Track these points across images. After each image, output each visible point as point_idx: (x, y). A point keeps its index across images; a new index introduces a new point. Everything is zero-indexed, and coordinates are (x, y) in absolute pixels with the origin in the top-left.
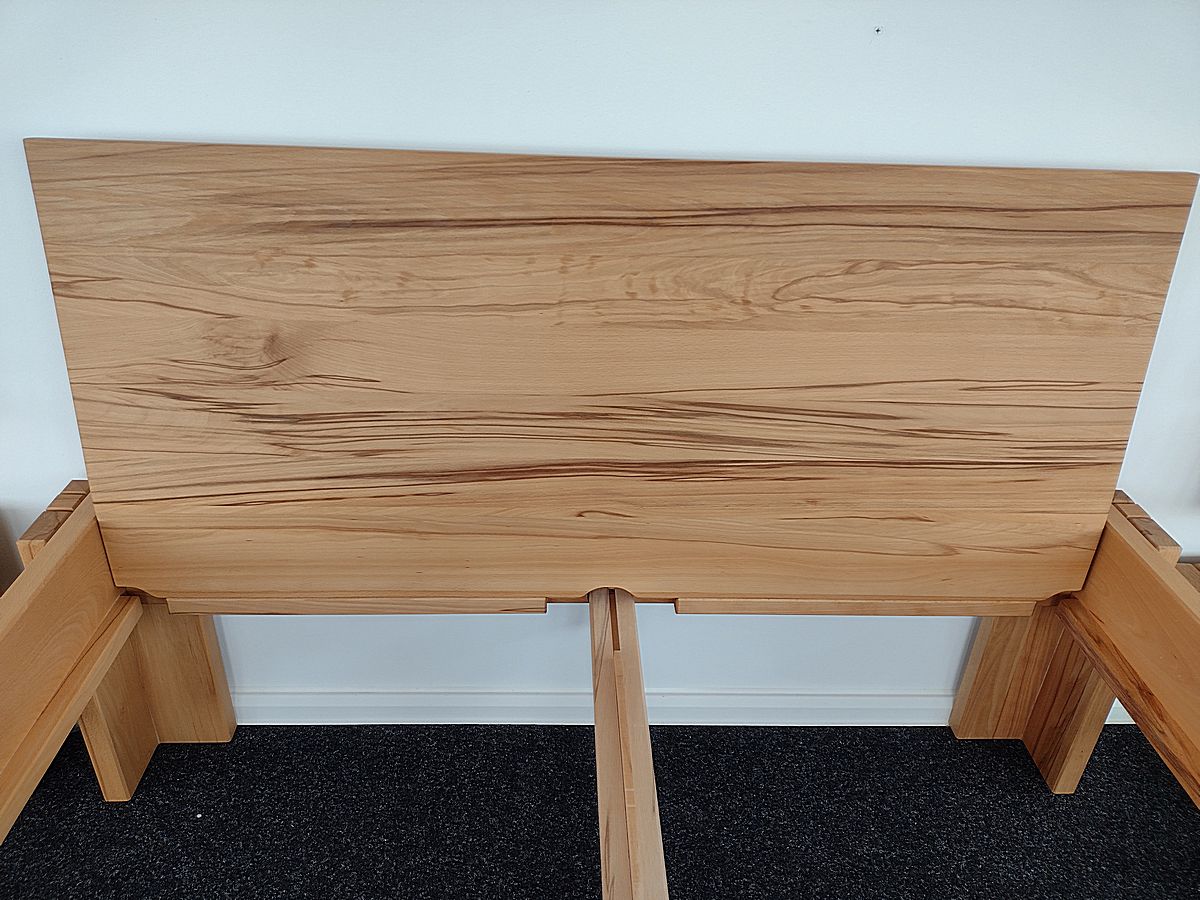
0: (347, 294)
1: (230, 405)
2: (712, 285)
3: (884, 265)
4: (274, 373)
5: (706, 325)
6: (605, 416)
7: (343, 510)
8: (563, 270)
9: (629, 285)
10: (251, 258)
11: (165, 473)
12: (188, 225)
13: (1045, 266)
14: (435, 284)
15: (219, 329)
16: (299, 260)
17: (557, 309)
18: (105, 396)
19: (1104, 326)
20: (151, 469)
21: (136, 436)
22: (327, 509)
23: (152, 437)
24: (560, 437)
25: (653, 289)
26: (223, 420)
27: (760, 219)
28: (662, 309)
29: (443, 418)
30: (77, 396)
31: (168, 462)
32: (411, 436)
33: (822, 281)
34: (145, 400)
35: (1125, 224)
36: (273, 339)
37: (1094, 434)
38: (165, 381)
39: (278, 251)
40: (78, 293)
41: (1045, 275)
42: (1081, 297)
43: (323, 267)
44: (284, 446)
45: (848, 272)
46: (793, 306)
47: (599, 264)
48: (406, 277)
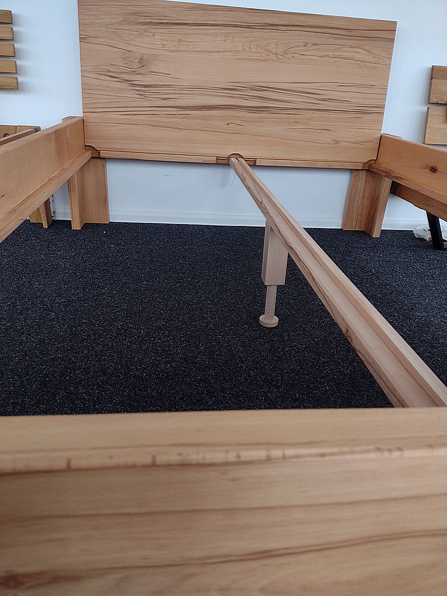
0: (163, 45)
1: (127, 81)
2: (267, 48)
3: (314, 44)
4: (141, 70)
5: (265, 60)
6: (236, 90)
7: (157, 119)
8: (225, 41)
9: (244, 46)
10: (137, 33)
11: (106, 103)
12: (121, 21)
13: (358, 47)
14: (188, 43)
15: (126, 55)
16: (151, 34)
17: (223, 53)
18: (91, 75)
19: (376, 67)
20: (102, 101)
21: (100, 90)
22: (153, 118)
23: (104, 90)
24: (223, 96)
25: (251, 49)
26: (125, 86)
27: (280, 28)
28: (253, 55)
29: (191, 88)
30: (83, 75)
31: (107, 99)
32: (179, 94)
33: (297, 48)
34: (102, 77)
35: (378, 36)
36: (141, 59)
37: (375, 103)
38: (109, 71)
39: (145, 31)
40: (87, 41)
41: (358, 50)
42: (369, 58)
43: (157, 37)
44: (142, 95)
45: (304, 46)
46: (289, 56)
47: (235, 39)
48: (180, 41)
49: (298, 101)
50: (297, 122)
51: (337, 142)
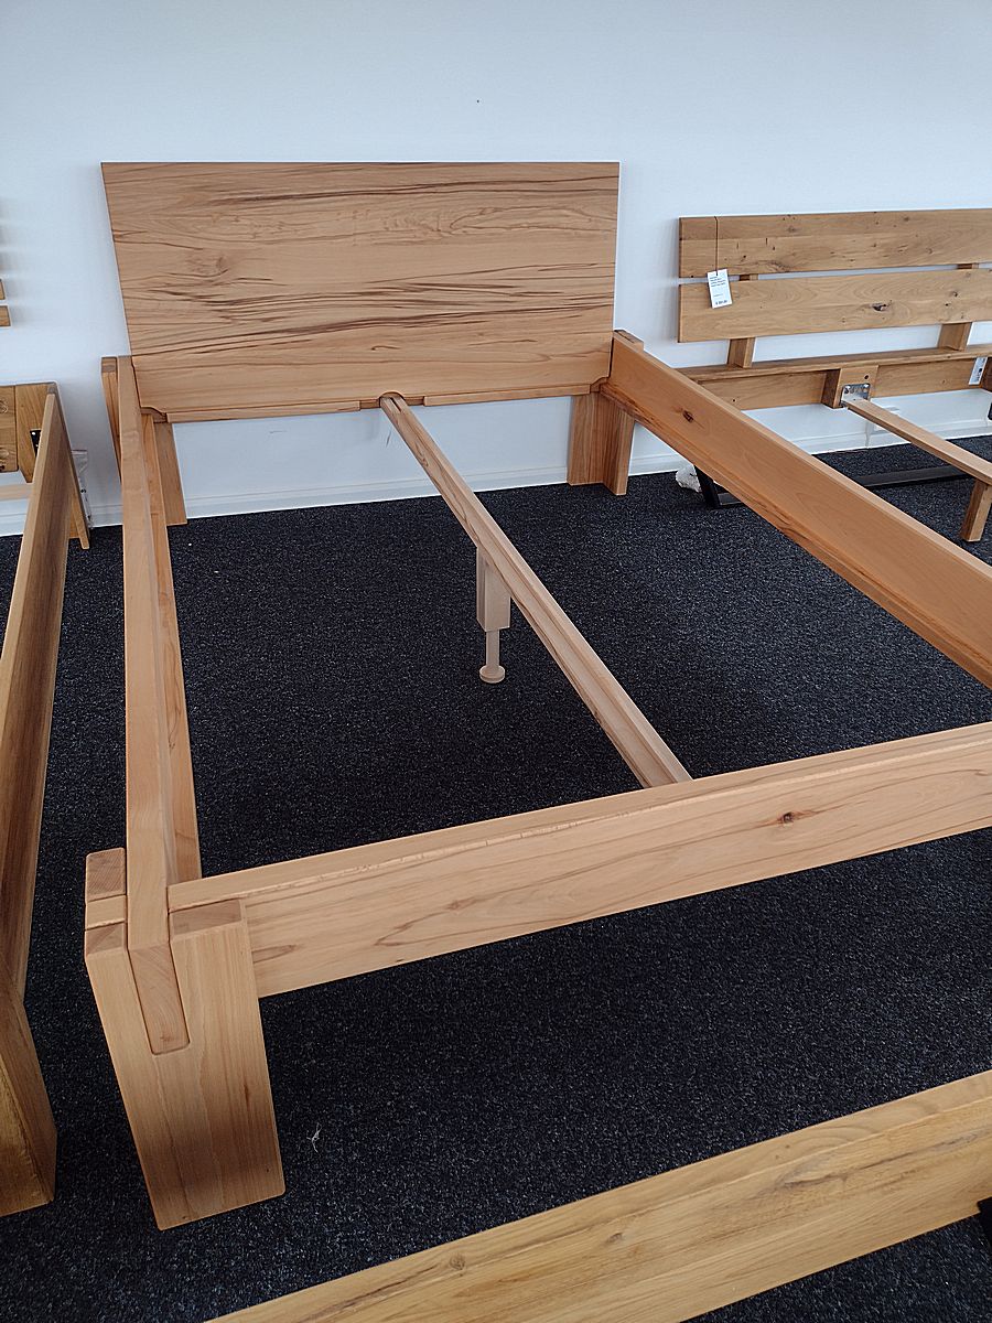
0: (255, 235)
1: (201, 297)
2: (423, 222)
3: (496, 210)
4: (221, 278)
5: (422, 242)
6: (380, 293)
7: (256, 353)
8: (354, 218)
9: (385, 223)
10: (209, 218)
11: (168, 336)
12: (180, 203)
13: (564, 208)
14: (297, 228)
15: (194, 256)
16: (232, 218)
17: (352, 238)
18: (137, 295)
19: (594, 236)
20: (162, 334)
21: (156, 316)
22: (250, 353)
23: (163, 316)
24: (360, 306)
25: (396, 226)
26: (197, 305)
27: (440, 189)
28: (403, 235)
29: (306, 298)
30: (126, 295)
31: (169, 330)
32: (290, 309)
33: (471, 219)
34: (158, 296)
35: (594, 187)
36: (220, 260)
37: (598, 290)
38: (169, 285)
39: (222, 214)
40: (126, 240)
41: (565, 212)
42: (582, 222)
43: (243, 221)
44: (227, 318)
45: (481, 214)
46: (459, 232)
47: (370, 214)
48: (282, 224)
49: (481, 301)
50: (481, 334)
51: (547, 358)
